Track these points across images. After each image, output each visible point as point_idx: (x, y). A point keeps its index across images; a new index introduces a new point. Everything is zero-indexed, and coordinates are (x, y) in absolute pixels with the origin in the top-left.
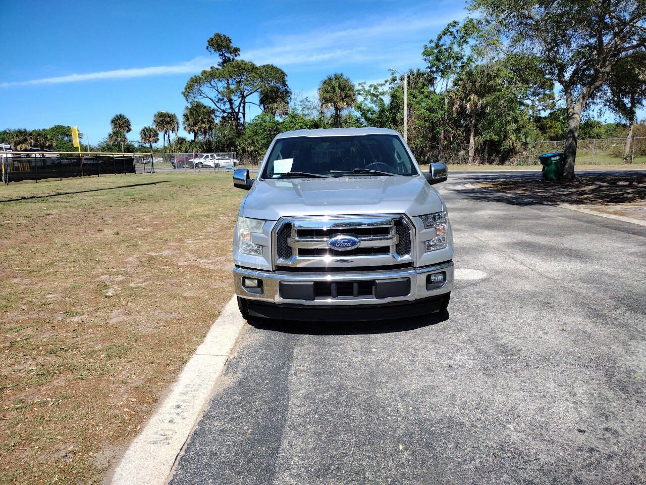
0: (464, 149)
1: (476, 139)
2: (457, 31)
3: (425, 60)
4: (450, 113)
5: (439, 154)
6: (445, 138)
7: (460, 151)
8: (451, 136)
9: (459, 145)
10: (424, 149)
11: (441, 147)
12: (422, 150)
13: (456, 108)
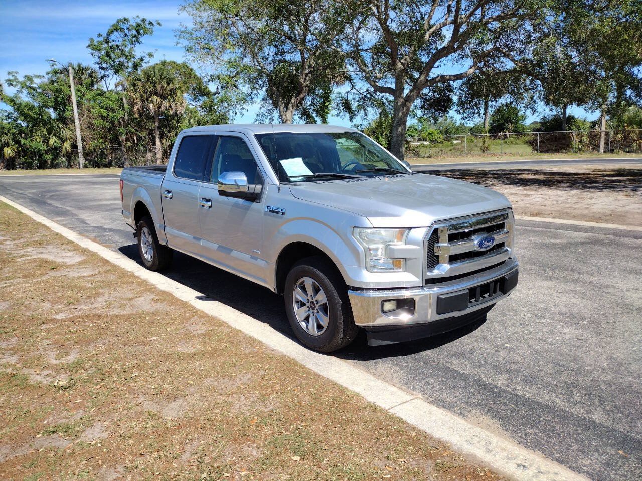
0: (151, 151)
1: (164, 141)
2: (128, 28)
3: (92, 54)
4: (131, 113)
5: (123, 156)
6: (128, 140)
7: (146, 153)
8: (135, 138)
9: (144, 147)
10: (105, 151)
11: (124, 149)
12: (103, 152)
13: (138, 109)
